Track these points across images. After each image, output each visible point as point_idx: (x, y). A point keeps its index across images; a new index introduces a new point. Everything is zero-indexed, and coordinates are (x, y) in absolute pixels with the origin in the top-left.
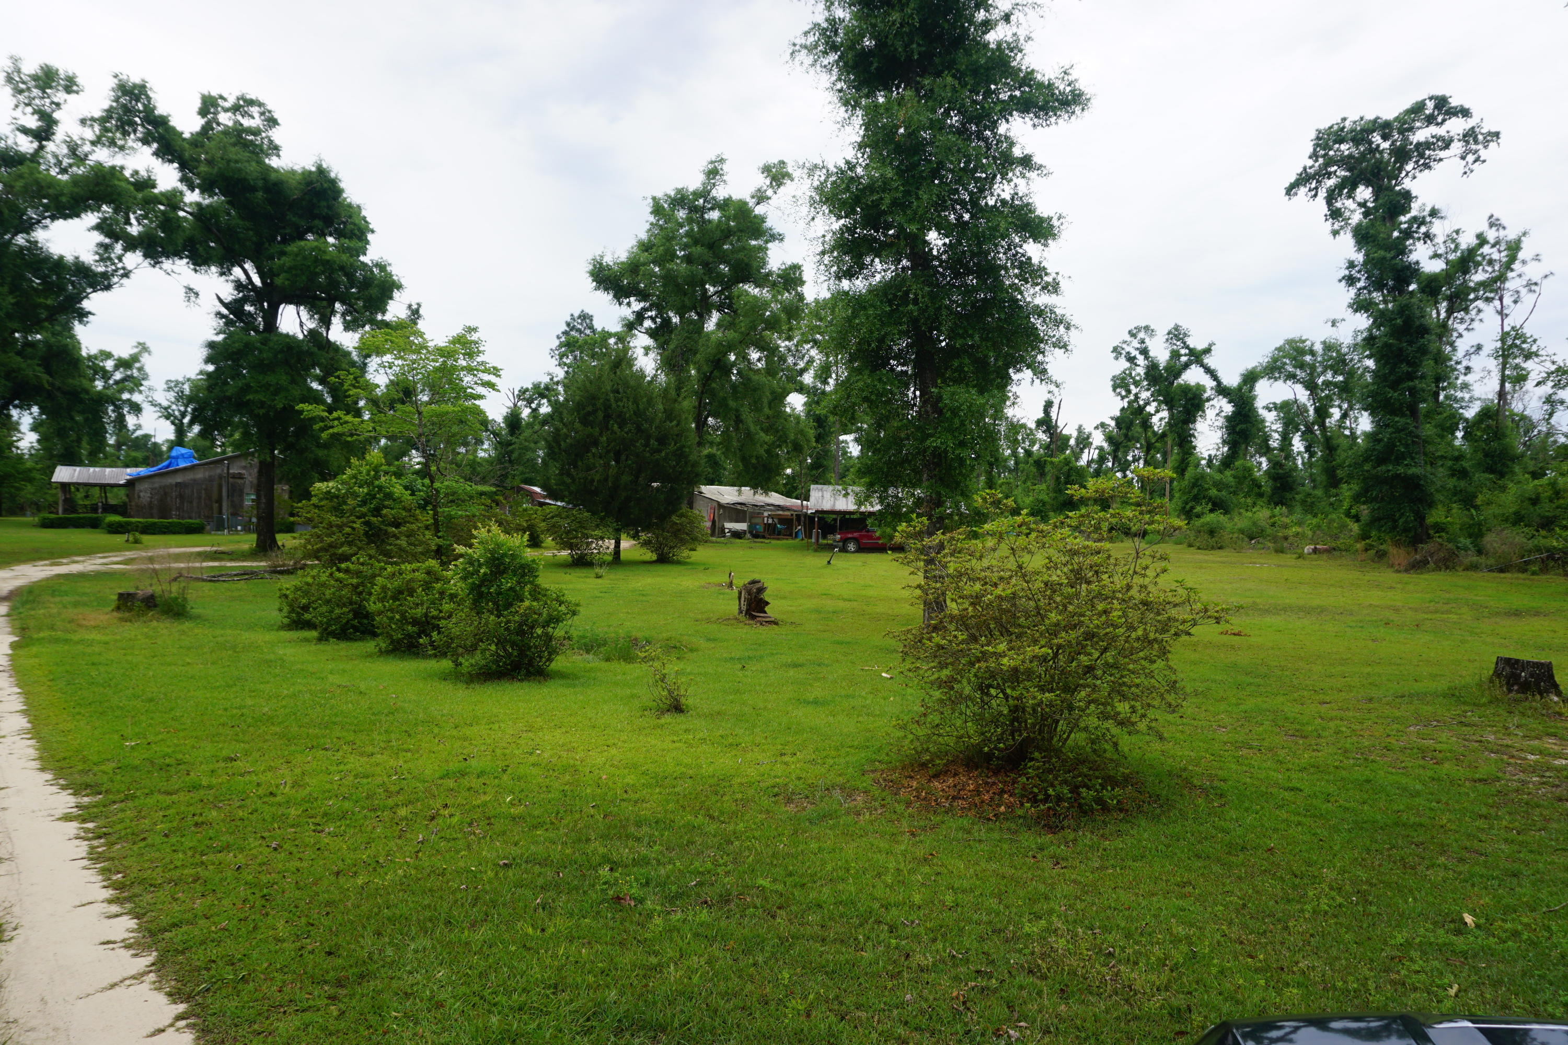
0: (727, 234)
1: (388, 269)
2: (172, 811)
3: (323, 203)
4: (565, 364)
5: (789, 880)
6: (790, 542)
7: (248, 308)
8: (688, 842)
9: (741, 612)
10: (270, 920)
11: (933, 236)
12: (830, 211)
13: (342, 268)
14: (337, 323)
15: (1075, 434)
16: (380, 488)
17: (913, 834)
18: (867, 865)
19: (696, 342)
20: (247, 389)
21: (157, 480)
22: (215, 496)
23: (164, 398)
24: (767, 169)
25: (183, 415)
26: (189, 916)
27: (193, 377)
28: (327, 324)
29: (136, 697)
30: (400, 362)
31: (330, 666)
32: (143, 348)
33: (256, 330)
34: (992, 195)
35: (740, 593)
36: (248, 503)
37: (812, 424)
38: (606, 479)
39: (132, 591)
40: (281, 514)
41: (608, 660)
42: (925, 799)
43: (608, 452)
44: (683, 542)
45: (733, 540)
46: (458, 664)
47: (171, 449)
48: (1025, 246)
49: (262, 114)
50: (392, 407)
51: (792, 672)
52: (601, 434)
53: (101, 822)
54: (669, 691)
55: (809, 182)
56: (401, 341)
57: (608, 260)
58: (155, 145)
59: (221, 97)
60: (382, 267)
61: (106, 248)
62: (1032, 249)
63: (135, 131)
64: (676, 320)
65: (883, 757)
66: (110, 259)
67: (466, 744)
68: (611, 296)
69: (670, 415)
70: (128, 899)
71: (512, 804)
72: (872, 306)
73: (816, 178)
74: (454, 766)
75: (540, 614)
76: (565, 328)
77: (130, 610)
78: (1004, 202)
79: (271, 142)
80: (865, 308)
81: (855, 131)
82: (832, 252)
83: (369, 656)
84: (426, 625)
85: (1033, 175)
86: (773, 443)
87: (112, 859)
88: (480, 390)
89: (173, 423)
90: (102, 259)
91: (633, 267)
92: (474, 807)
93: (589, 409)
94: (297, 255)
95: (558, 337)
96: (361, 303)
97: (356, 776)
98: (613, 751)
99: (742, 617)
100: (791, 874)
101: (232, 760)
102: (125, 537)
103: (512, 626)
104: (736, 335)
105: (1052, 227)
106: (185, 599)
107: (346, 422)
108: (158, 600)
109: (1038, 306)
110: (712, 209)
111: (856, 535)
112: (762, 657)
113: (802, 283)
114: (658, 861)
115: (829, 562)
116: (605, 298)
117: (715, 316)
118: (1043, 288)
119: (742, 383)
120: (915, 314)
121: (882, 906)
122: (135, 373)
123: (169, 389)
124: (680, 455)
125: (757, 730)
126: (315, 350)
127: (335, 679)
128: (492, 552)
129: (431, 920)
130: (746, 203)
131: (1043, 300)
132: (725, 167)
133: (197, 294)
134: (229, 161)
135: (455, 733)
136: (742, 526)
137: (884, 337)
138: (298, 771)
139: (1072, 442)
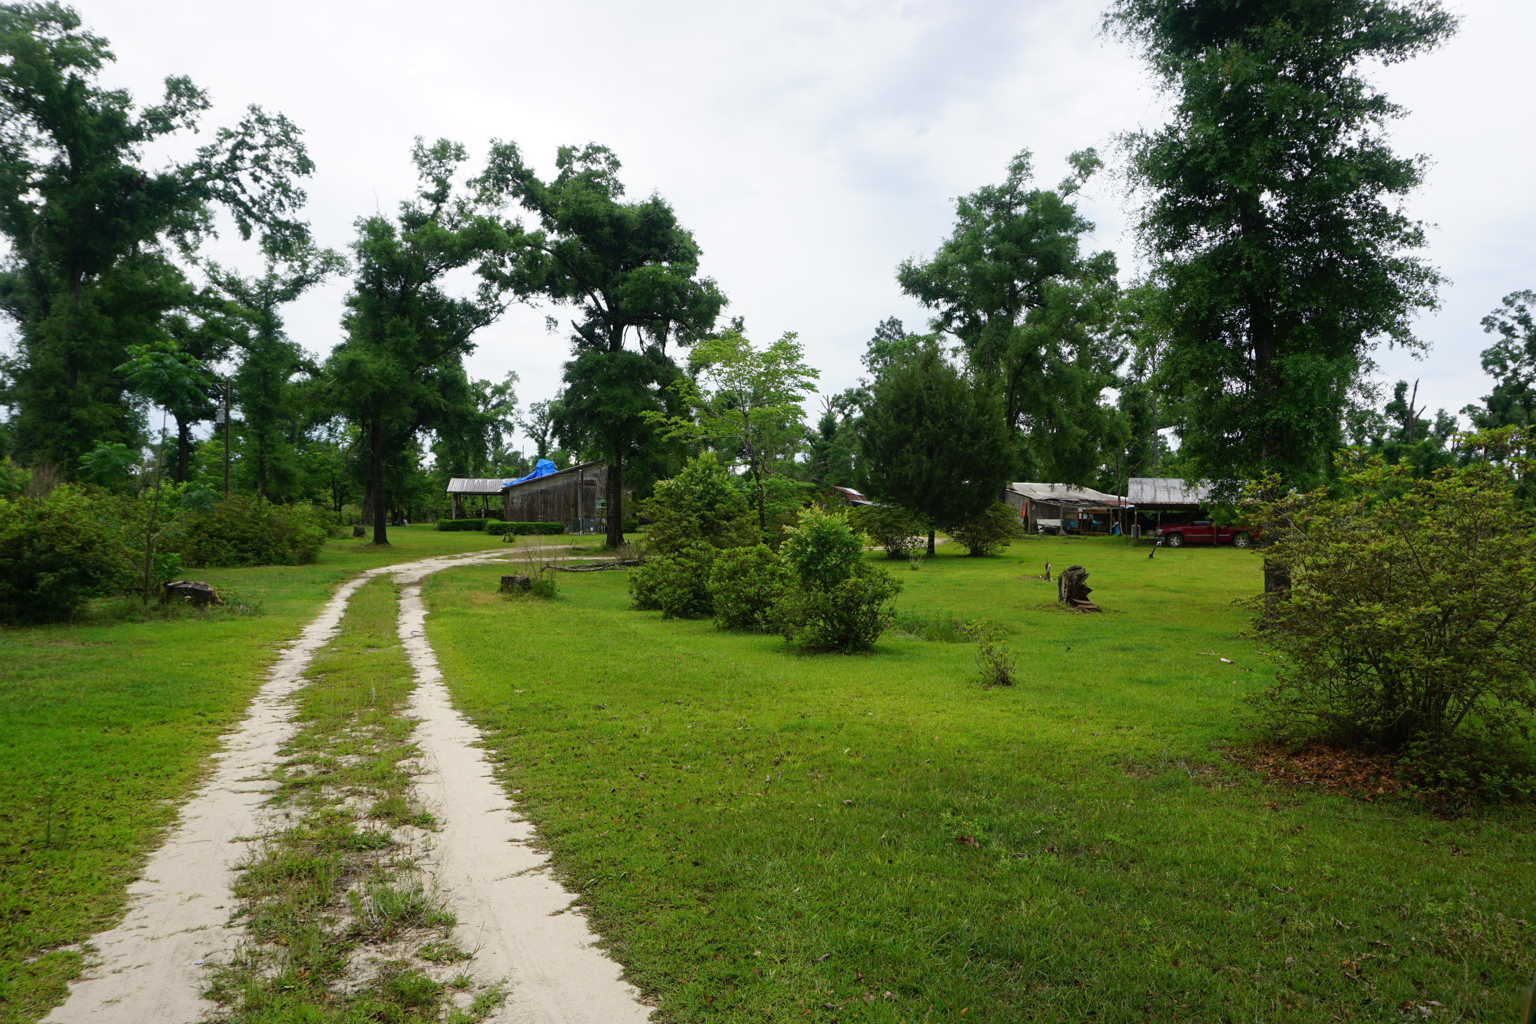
0: (1034, 226)
1: (715, 286)
2: (555, 744)
3: (660, 232)
4: (876, 369)
5: (1139, 838)
6: (1107, 537)
7: (598, 331)
8: (1028, 797)
9: (1061, 598)
10: (643, 833)
11: (1266, 197)
12: (1151, 181)
13: (675, 288)
14: (671, 338)
15: (1435, 420)
16: (713, 484)
17: (1274, 808)
18: (1226, 831)
19: (1006, 338)
20: (597, 402)
21: (526, 487)
22: (572, 502)
23: (530, 419)
24: (1074, 159)
25: (545, 433)
26: (577, 825)
27: (552, 399)
28: (662, 340)
29: (520, 656)
30: (728, 369)
31: (676, 638)
32: (513, 376)
33: (605, 350)
34: (1336, 145)
35: (1060, 580)
36: (598, 507)
37: (1129, 416)
38: (920, 474)
39: (512, 575)
40: (626, 515)
41: (930, 639)
42: (1284, 776)
43: (921, 447)
44: (996, 536)
45: (1047, 537)
46: (789, 639)
47: (535, 463)
48: (1378, 197)
49: (607, 159)
50: (721, 413)
51: (1120, 655)
52: (915, 430)
53: (502, 750)
54: (996, 663)
55: (1127, 153)
56: (728, 350)
57: (916, 264)
58: (523, 197)
59: (574, 148)
60: (709, 285)
61: (486, 287)
62: (1388, 200)
63: (507, 186)
64: (984, 318)
65: (1231, 734)
66: (488, 297)
67: (802, 705)
68: (919, 299)
69: (982, 409)
70: (528, 809)
71: (849, 754)
72: (1200, 274)
73: (1135, 147)
74: (795, 720)
75: (866, 591)
76: (875, 334)
77: (511, 591)
78: (1351, 151)
79: (616, 182)
80: (1191, 278)
81: (1175, 97)
82: (1152, 225)
83: (709, 631)
84: (759, 603)
85: (1386, 117)
86: (1087, 437)
87: (512, 778)
88: (800, 392)
89: (537, 441)
90: (483, 299)
91: (941, 268)
92: (814, 756)
93: (903, 406)
94: (637, 280)
95: (869, 344)
96: (691, 320)
97: (706, 726)
98: (942, 716)
99: (1063, 604)
100: (1141, 832)
101: (600, 708)
102: (502, 537)
103: (840, 601)
104: (1047, 328)
105: (1412, 171)
106: (553, 582)
107: (681, 427)
108: (532, 584)
109: (1396, 261)
110: (1019, 204)
111: (1179, 529)
112: (1087, 641)
113: (1115, 270)
114: (999, 811)
115: (1151, 556)
116: (914, 301)
117: (1024, 312)
118: (1403, 241)
119: (1054, 377)
120: (1249, 279)
121: (1248, 870)
122: (508, 398)
123: (533, 411)
124: (993, 449)
125: (1089, 705)
126: (654, 364)
127: (680, 649)
128: (817, 531)
129: (784, 844)
130: (1054, 195)
131: (1401, 253)
132: (1031, 161)
133: (556, 323)
134: (581, 203)
135: (791, 695)
136: (1056, 523)
137: (1214, 307)
138: (655, 719)
139: (1432, 428)
